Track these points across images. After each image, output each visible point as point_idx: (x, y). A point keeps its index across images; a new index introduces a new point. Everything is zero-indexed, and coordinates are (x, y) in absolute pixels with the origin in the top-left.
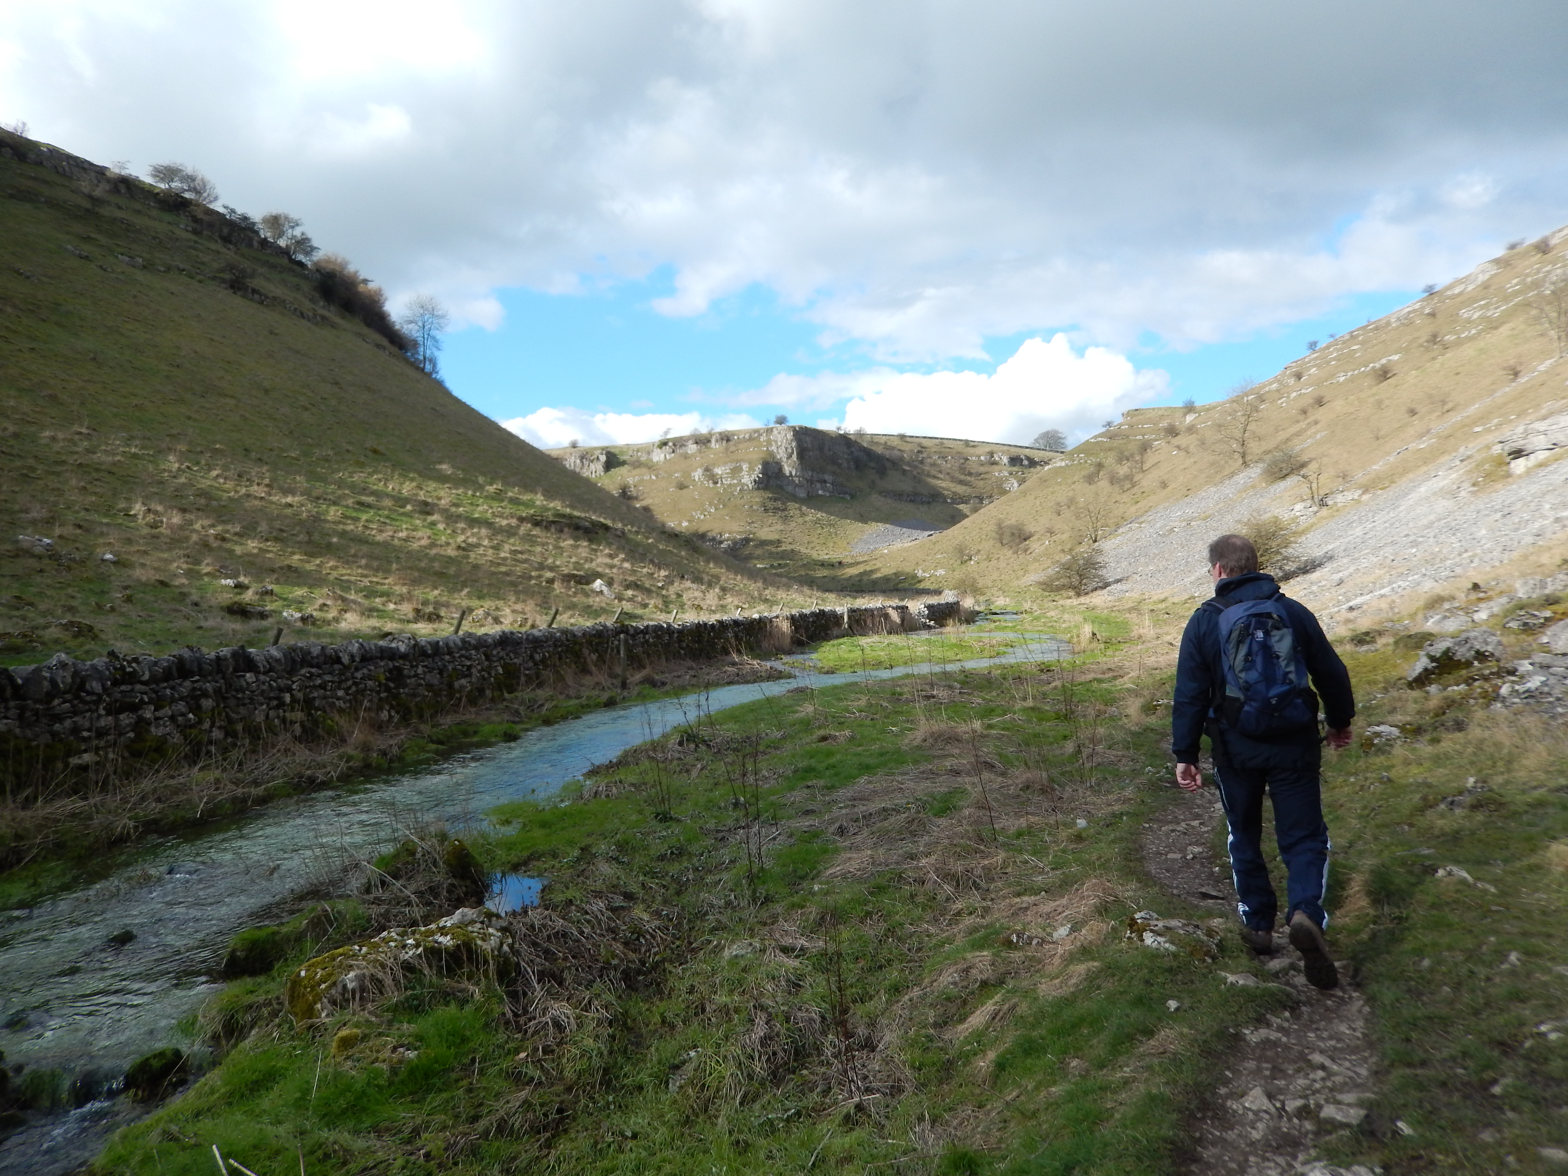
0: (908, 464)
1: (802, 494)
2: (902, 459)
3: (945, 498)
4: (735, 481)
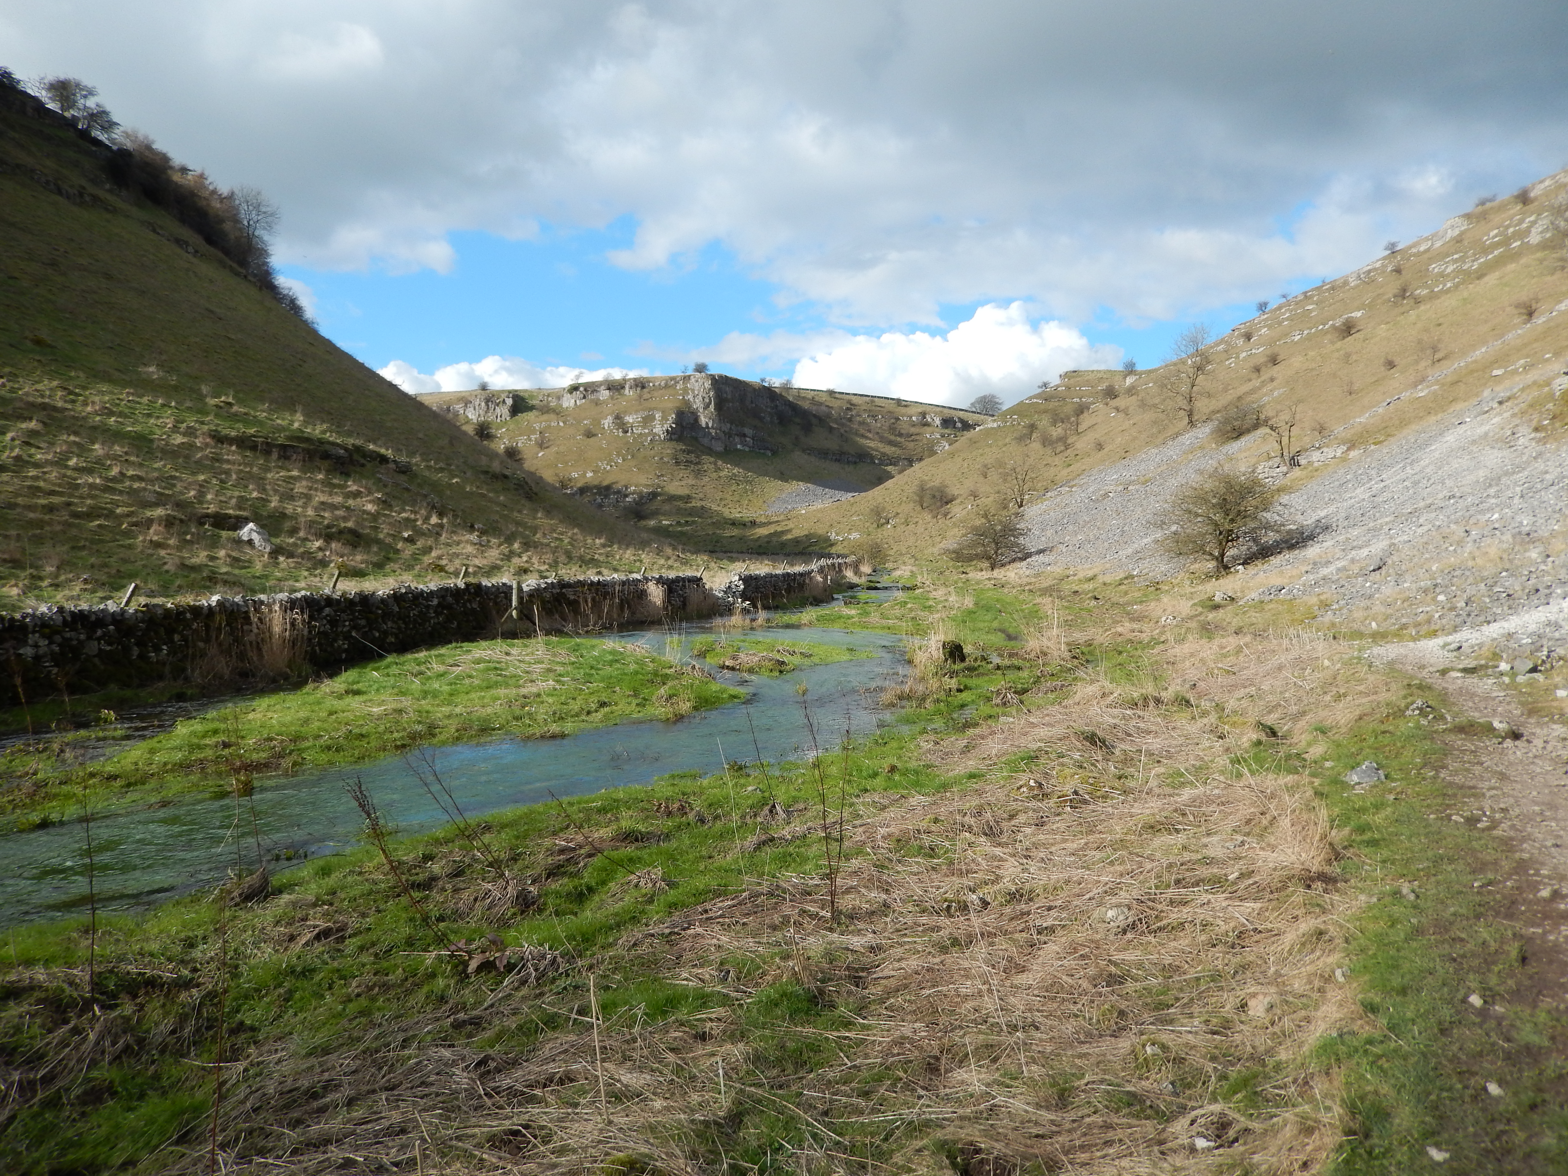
0: (836, 421)
1: (719, 447)
2: (829, 415)
3: (872, 458)
4: (646, 431)
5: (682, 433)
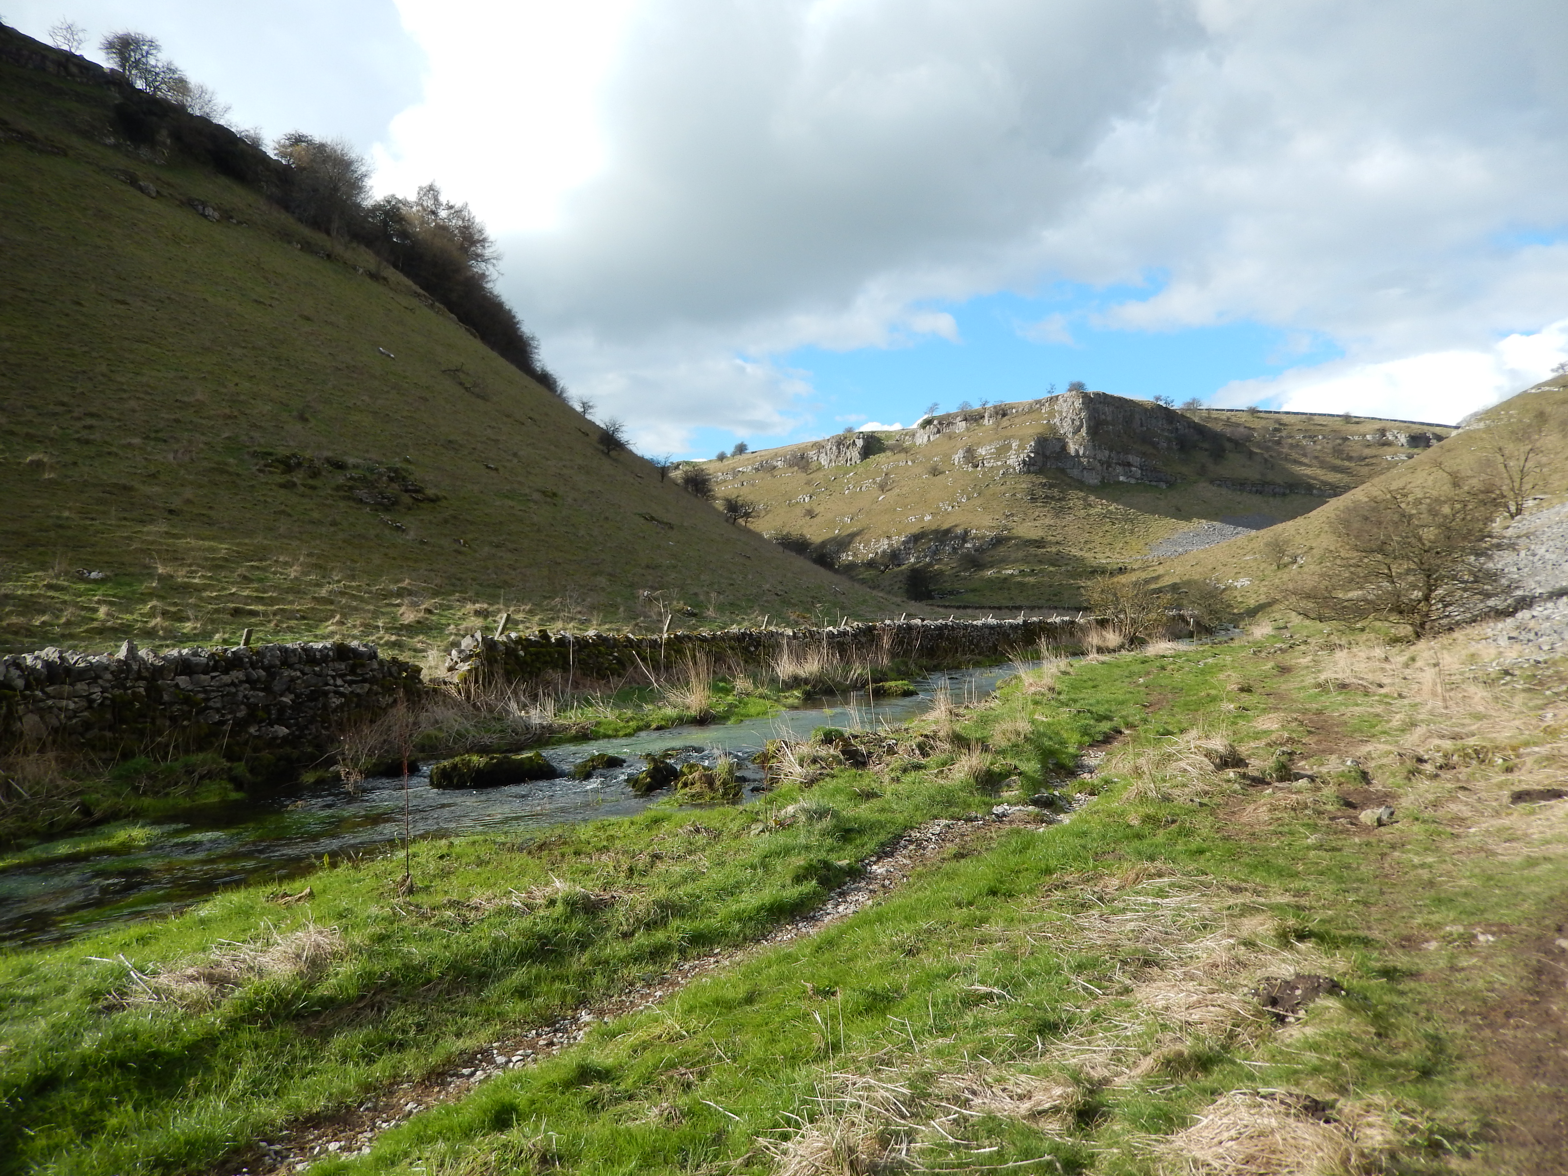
0: (1258, 445)
1: (1092, 480)
2: (1249, 439)
3: (1308, 488)
4: (999, 463)
5: (1044, 464)
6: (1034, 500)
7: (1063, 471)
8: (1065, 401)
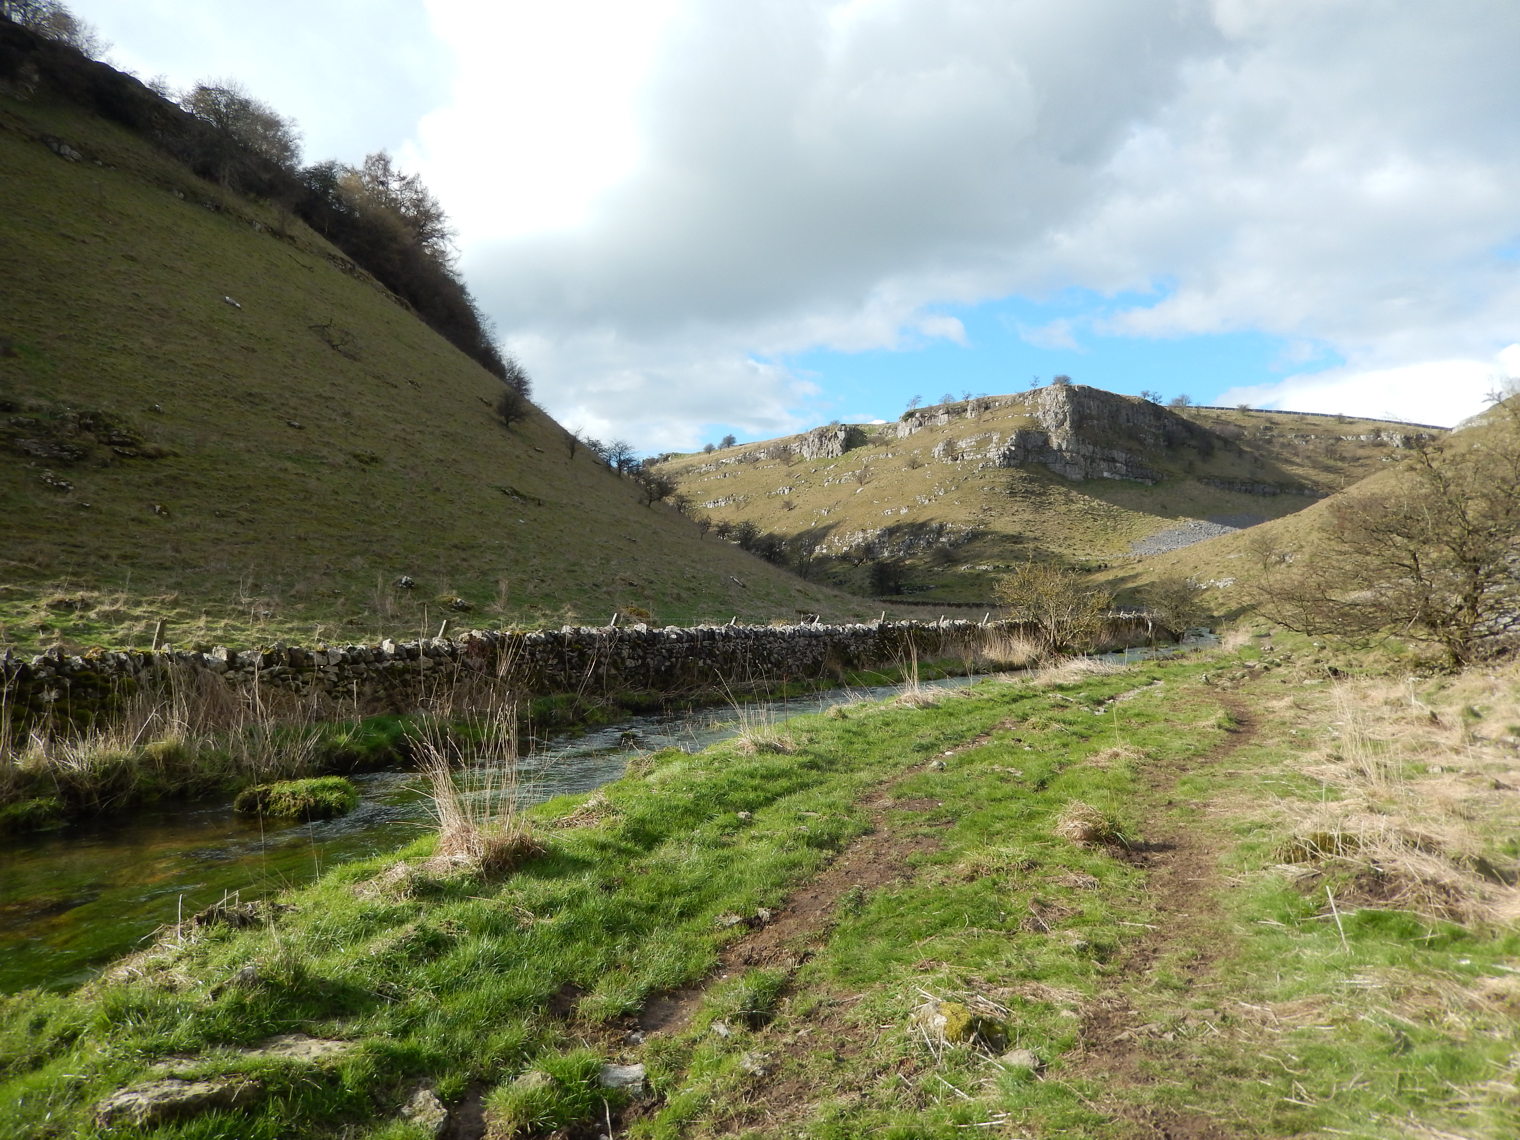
0: (1249, 443)
2: (1239, 437)
3: (1300, 488)
4: (979, 456)
5: (1026, 458)
6: (1013, 494)
7: (1045, 465)
8: (1049, 394)
